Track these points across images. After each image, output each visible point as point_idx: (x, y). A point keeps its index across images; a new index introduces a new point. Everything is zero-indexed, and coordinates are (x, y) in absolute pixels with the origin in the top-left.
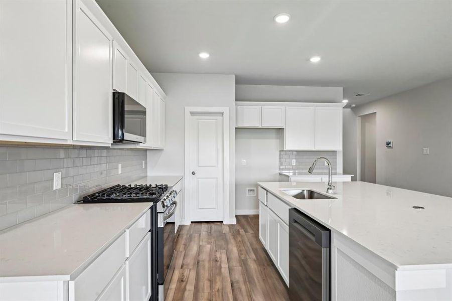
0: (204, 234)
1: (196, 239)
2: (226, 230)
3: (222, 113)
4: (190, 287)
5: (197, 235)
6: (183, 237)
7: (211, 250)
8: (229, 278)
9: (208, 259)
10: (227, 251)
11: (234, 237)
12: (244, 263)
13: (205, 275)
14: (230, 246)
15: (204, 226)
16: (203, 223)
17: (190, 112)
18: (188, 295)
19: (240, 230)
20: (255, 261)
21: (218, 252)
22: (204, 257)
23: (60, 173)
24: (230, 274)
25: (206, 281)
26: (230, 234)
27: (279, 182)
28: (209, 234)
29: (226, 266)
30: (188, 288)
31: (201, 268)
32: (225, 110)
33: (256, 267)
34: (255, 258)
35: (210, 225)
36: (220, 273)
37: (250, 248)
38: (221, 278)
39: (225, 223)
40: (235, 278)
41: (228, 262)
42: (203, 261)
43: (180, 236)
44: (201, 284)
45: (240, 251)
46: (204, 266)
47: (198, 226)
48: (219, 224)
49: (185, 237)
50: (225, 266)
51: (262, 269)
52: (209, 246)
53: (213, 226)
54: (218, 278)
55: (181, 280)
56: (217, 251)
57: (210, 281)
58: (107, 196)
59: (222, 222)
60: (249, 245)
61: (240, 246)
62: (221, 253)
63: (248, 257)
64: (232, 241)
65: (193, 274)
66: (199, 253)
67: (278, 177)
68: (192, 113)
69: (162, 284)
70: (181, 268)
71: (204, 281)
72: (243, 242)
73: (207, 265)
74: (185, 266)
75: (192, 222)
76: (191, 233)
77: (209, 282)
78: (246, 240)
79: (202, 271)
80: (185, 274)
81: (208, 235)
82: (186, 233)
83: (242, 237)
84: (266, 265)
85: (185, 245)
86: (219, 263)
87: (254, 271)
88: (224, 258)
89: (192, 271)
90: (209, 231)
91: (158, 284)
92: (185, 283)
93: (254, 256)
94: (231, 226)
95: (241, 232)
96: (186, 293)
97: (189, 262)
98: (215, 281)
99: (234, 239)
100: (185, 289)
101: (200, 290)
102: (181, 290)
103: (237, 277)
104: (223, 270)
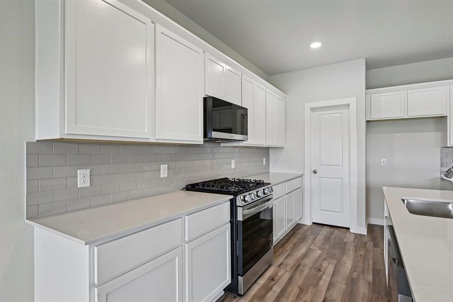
0: (320, 238)
1: (309, 241)
2: (350, 239)
3: (348, 105)
4: (277, 289)
5: (312, 237)
6: (296, 236)
7: (319, 257)
8: (323, 294)
9: (311, 265)
10: (338, 262)
11: (356, 248)
12: (352, 282)
13: (299, 280)
14: (345, 258)
15: (325, 230)
16: (325, 227)
17: (311, 108)
18: (271, 296)
19: (368, 243)
20: (369, 284)
21: (326, 261)
22: (307, 262)
23: (167, 165)
24: (328, 289)
25: (296, 288)
26: (353, 244)
27: (440, 190)
28: (327, 239)
29: (328, 279)
30: (274, 289)
31: (298, 272)
32: (352, 101)
33: (367, 291)
34: (371, 281)
35: (332, 230)
36: (316, 285)
37: (371, 267)
38: (315, 291)
39: (351, 231)
40: (332, 296)
41: (333, 275)
42: (304, 266)
43: (295, 234)
44: (290, 289)
45: (354, 268)
46: (303, 271)
47: (319, 228)
48: (344, 230)
49: (299, 236)
50: (326, 278)
51: (373, 297)
52: (320, 252)
53: (336, 231)
54: (311, 289)
55: (272, 279)
56: (325, 259)
57: (301, 289)
58: (207, 187)
59: (349, 229)
60: (371, 262)
61: (358, 260)
62: (329, 263)
63: (361, 277)
64: (351, 253)
65: (287, 276)
66: (305, 256)
67: (439, 182)
68: (312, 109)
69: (242, 276)
70: (279, 267)
71: (294, 288)
72: (365, 258)
73: (306, 271)
74: (282, 266)
75: (313, 223)
76: (307, 234)
77: (299, 290)
78: (371, 256)
79: (297, 276)
80: (279, 274)
81: (325, 239)
82: (302, 233)
83: (367, 251)
84: (382, 294)
85: (295, 245)
86: (320, 274)
87: (361, 296)
88: (331, 269)
89: (287, 272)
90: (328, 236)
91: (239, 275)
92: (274, 282)
93: (370, 278)
94: (358, 236)
95: (368, 246)
96: (270, 293)
97: (289, 262)
98: (307, 291)
99: (356, 251)
100: (271, 289)
101: (286, 294)
102: (267, 289)
103: (334, 296)
104: (321, 282)
